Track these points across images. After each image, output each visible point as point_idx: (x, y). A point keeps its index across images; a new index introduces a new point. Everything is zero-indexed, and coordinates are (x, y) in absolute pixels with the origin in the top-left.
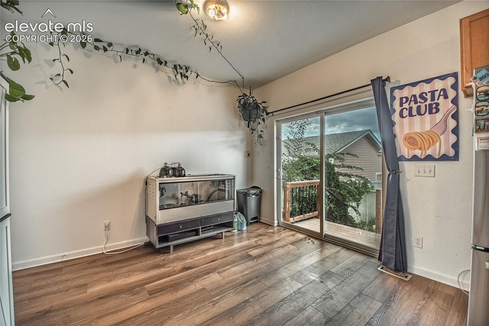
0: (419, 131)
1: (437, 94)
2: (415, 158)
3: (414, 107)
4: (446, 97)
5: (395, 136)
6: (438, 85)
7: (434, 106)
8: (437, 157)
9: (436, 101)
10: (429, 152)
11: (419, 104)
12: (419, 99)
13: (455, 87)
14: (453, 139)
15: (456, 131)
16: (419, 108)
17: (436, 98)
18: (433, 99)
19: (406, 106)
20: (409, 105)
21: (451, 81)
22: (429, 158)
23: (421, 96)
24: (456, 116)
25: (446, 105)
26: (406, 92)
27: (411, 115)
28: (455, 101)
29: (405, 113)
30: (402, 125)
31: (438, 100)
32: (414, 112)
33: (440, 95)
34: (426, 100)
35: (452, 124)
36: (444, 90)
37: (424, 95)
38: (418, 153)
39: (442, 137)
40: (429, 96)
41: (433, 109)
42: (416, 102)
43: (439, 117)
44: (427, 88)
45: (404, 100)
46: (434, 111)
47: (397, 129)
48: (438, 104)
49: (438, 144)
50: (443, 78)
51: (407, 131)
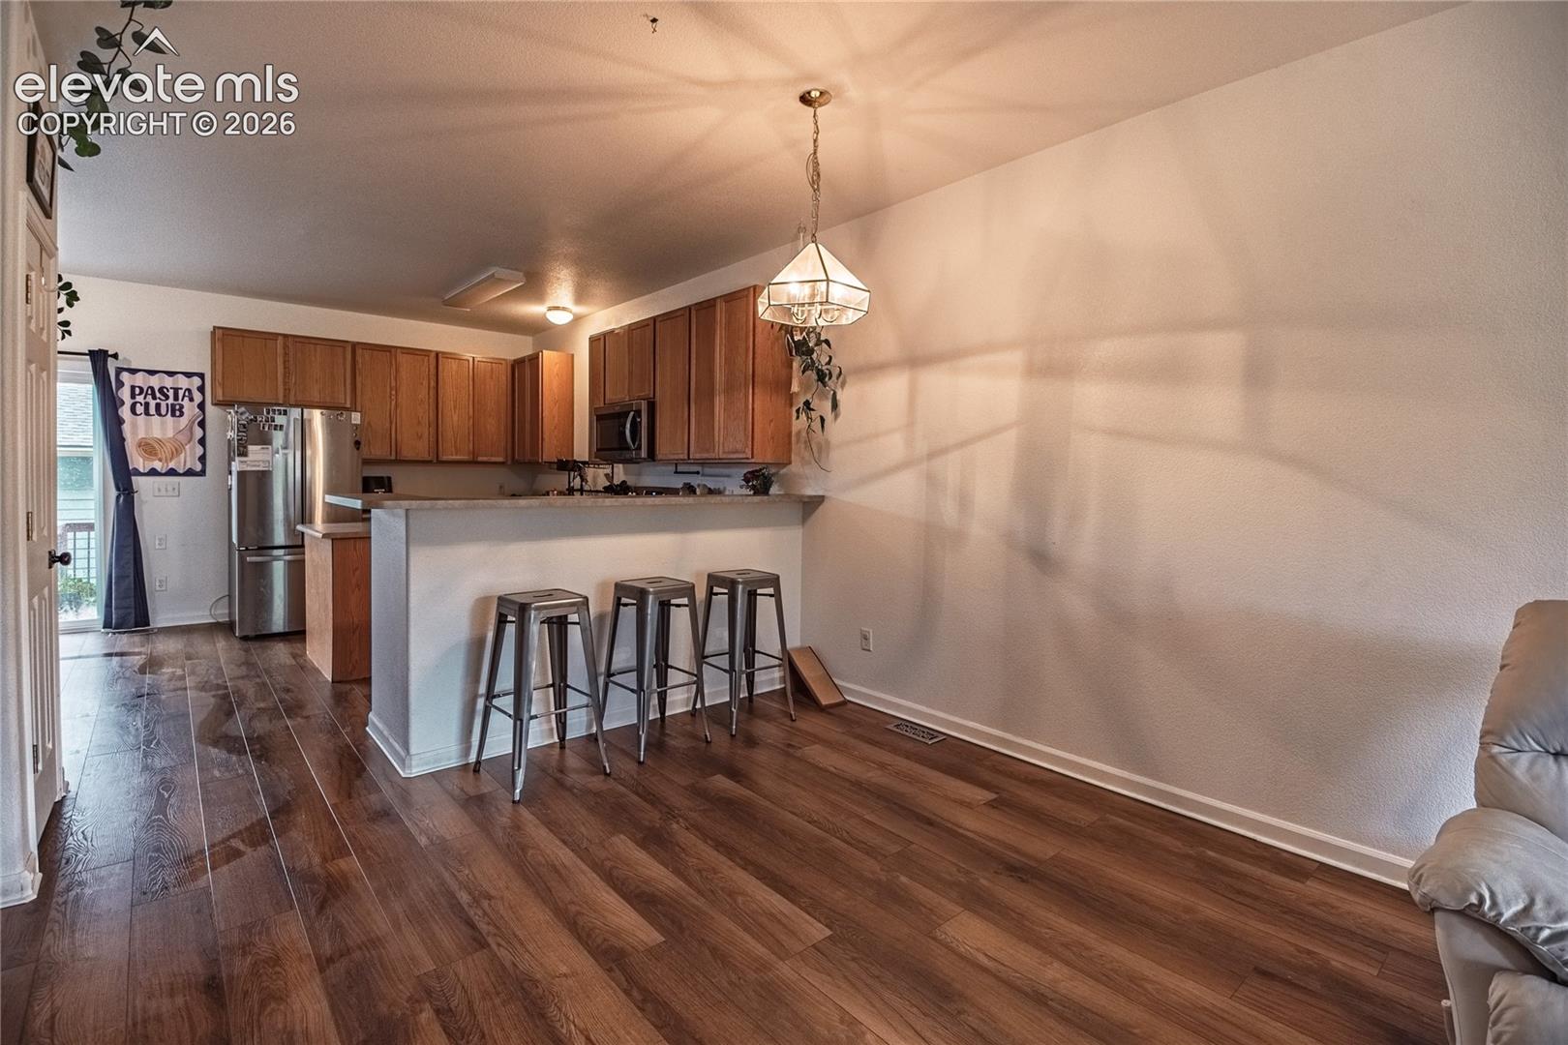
0: (159, 437)
1: (181, 393)
2: (153, 472)
3: (153, 404)
4: (191, 400)
5: (124, 440)
6: (183, 382)
7: (177, 407)
8: (181, 472)
9: (180, 402)
10: (172, 465)
11: (158, 401)
12: (158, 395)
13: (201, 389)
14: (199, 451)
15: (202, 442)
16: (158, 406)
17: (180, 397)
18: (176, 398)
19: (140, 399)
20: (145, 398)
21: (197, 381)
22: (172, 472)
23: (161, 390)
24: (202, 424)
25: (190, 409)
26: (140, 380)
27: (147, 413)
28: (202, 406)
29: (140, 409)
30: (134, 426)
31: (182, 400)
32: (152, 410)
33: (184, 396)
34: (167, 397)
35: (198, 433)
36: (189, 390)
37: (165, 390)
38: (158, 465)
39: (187, 447)
40: (171, 393)
41: (176, 411)
42: (154, 398)
43: (184, 421)
44: (168, 382)
45: (137, 391)
46: (178, 413)
47: (126, 428)
48: (182, 407)
49: (182, 455)
50: (189, 375)
51: (141, 435)
